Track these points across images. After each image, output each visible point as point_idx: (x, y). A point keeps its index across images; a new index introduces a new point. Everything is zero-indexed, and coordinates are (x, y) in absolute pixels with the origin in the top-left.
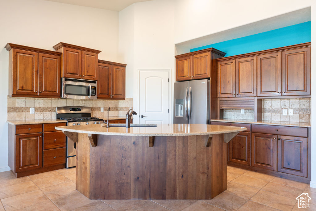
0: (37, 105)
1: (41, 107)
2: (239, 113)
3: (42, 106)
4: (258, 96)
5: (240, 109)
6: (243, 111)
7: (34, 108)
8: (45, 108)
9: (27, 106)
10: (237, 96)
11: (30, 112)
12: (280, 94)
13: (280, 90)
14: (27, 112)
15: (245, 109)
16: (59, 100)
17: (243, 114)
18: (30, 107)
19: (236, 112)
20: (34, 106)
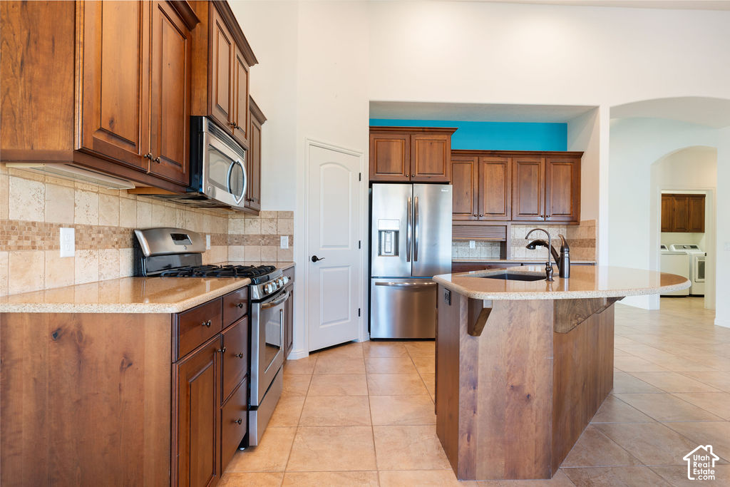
0: (81, 220)
1: (91, 227)
2: (466, 248)
3: (94, 222)
4: (513, 219)
5: (468, 241)
6: (472, 244)
7: (73, 230)
8: (103, 232)
9: (49, 221)
10: (480, 218)
11: (58, 248)
12: (543, 219)
13: (542, 214)
14: (51, 248)
15: (476, 241)
16: (136, 200)
17: (472, 249)
18: (61, 226)
19: (461, 246)
20: (71, 223)
